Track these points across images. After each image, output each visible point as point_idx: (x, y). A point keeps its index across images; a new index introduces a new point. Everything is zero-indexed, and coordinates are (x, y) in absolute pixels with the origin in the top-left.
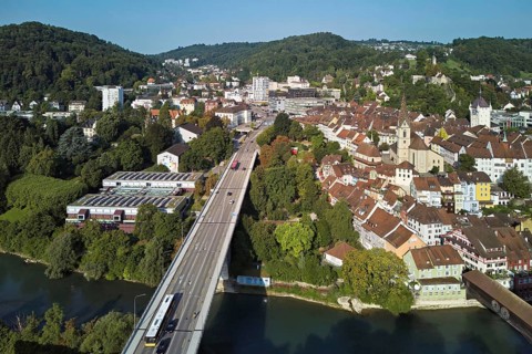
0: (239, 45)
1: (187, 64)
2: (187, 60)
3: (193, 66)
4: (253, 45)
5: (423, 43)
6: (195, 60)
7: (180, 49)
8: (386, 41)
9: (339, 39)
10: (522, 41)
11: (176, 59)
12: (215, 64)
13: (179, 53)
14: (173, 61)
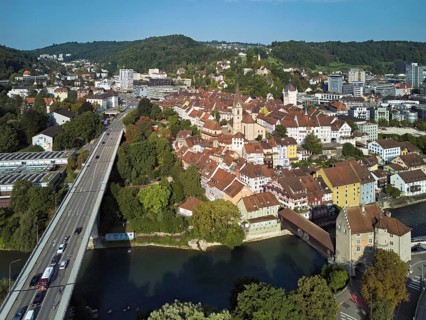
0: (107, 43)
2: (61, 56)
3: (67, 60)
4: (120, 43)
6: (68, 55)
7: (54, 45)
8: (224, 43)
9: (189, 40)
10: (317, 44)
11: (51, 54)
12: (86, 58)
13: (54, 49)
14: (48, 56)
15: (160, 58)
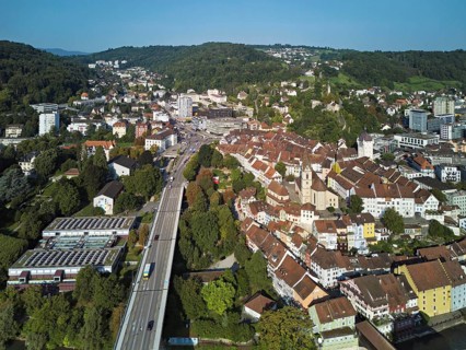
0: (164, 48)
1: (117, 66)
2: (116, 62)
3: (123, 68)
4: (177, 49)
5: (318, 48)
6: (124, 62)
7: (110, 50)
8: (288, 46)
10: (396, 53)
11: (107, 61)
12: (142, 66)
13: (109, 55)
14: (104, 63)
15: (219, 74)
